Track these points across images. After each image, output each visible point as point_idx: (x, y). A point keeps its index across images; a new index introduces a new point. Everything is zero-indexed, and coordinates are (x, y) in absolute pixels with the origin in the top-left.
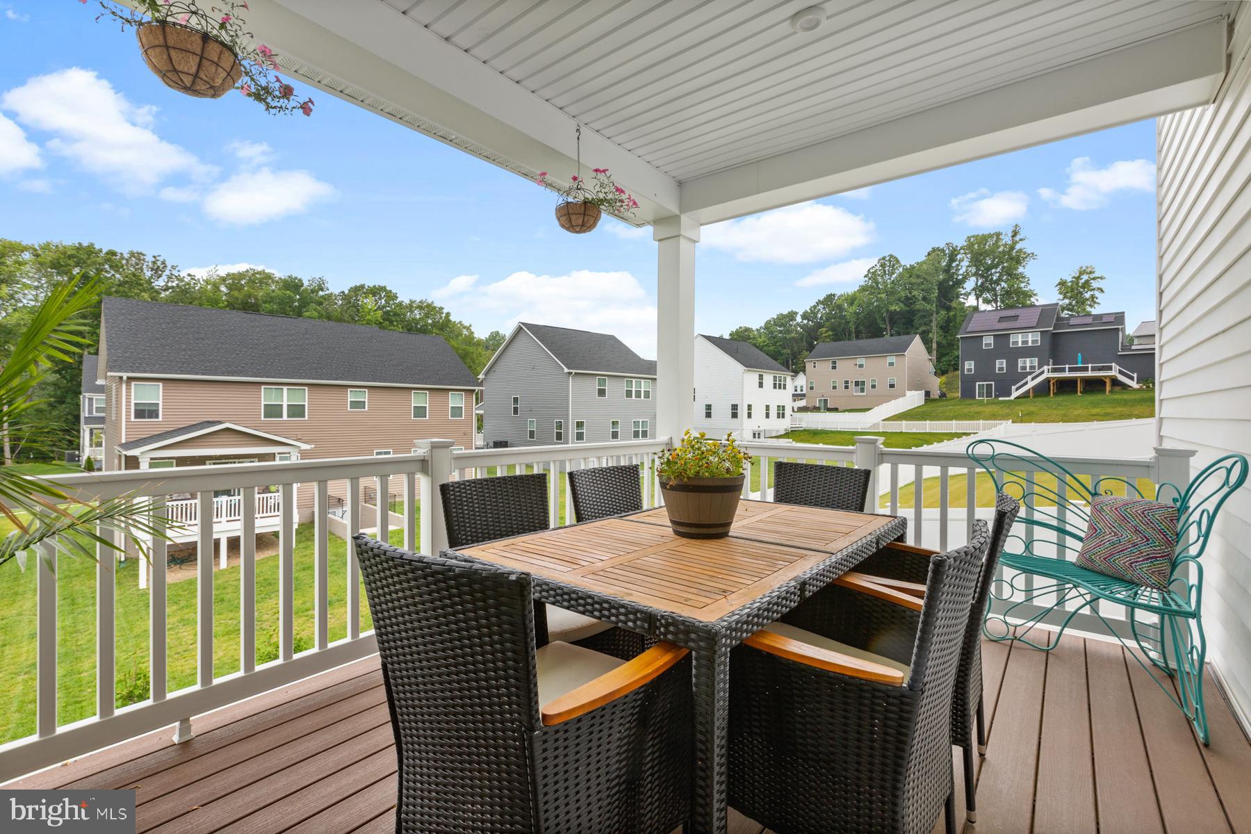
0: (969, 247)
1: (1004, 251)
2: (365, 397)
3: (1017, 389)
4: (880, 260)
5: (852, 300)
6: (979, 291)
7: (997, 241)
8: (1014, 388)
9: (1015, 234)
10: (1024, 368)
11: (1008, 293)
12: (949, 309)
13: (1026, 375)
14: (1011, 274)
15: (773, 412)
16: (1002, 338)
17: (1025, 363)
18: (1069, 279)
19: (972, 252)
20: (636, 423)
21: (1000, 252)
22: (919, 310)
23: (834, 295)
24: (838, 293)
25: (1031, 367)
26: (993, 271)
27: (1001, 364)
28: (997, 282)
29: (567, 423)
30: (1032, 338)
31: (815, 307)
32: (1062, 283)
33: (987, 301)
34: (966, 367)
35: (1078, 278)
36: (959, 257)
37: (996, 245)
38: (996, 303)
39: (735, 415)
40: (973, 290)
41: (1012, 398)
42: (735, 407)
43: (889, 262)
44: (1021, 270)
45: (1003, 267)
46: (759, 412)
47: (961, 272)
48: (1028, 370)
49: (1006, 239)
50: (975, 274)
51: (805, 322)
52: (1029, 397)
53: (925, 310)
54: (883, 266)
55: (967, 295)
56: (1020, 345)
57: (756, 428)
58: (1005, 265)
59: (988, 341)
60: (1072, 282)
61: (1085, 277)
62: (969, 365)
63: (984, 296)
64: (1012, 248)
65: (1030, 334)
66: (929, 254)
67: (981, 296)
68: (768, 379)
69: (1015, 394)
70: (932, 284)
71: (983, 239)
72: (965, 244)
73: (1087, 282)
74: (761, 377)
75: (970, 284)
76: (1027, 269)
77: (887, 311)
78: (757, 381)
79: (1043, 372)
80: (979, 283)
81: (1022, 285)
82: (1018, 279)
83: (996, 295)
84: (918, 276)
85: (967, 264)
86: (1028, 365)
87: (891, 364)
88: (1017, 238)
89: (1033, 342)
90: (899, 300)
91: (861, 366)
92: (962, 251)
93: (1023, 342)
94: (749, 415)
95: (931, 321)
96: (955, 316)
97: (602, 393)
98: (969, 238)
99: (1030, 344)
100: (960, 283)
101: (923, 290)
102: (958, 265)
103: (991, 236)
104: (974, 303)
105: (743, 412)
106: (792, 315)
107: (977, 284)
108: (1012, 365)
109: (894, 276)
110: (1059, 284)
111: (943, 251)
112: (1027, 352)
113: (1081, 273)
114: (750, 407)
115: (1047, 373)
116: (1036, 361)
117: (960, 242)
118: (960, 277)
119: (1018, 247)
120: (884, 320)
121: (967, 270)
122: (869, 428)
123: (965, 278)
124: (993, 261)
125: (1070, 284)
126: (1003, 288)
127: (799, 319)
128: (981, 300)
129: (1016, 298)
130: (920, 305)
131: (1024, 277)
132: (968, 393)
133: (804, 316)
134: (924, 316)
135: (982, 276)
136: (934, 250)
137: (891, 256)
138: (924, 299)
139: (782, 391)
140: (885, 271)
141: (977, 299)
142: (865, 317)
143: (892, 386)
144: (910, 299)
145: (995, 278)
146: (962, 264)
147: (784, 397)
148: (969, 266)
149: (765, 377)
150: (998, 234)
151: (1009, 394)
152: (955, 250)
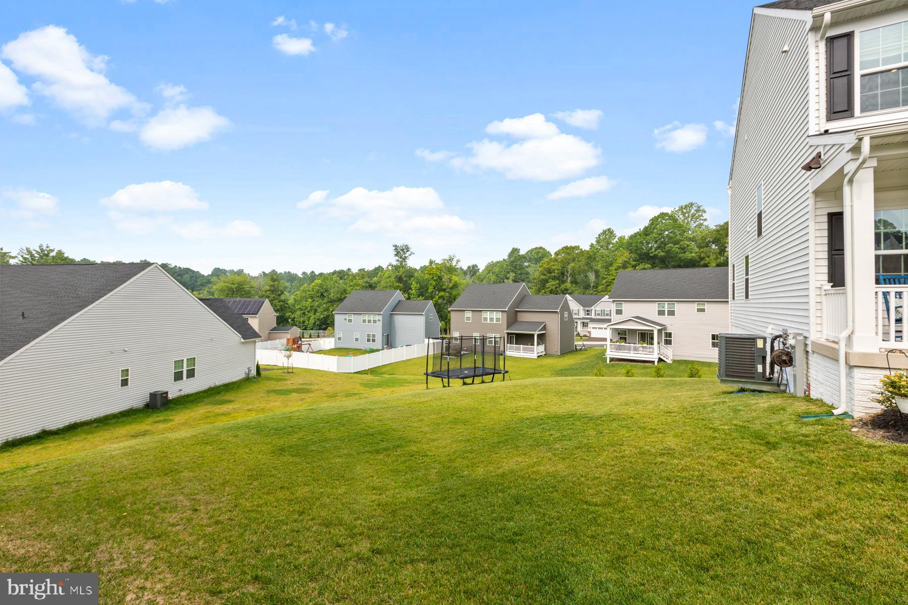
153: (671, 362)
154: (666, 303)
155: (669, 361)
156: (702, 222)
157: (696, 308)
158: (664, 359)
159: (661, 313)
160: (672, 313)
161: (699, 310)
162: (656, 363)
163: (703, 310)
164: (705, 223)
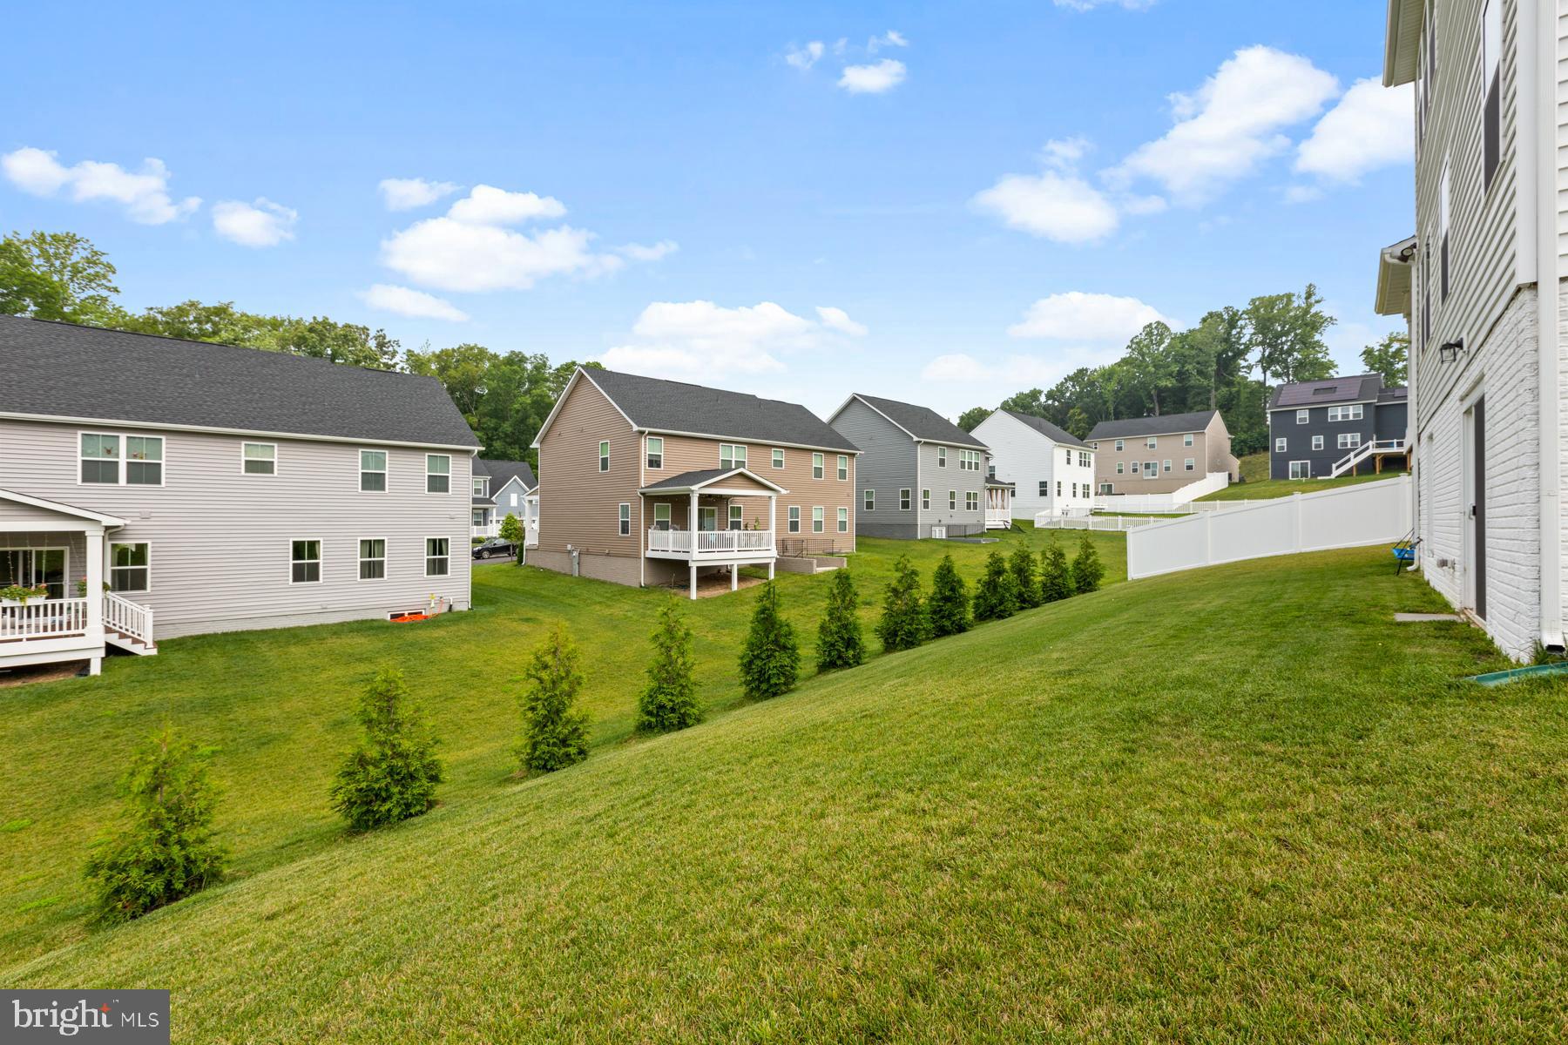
0: (1253, 312)
1: (1296, 315)
2: (781, 456)
3: (1338, 468)
4: (1145, 327)
5: (1108, 374)
6: (1266, 363)
7: (1287, 305)
8: (1334, 466)
9: (1309, 295)
10: (1346, 444)
11: (1301, 365)
12: (1230, 384)
13: (1348, 452)
14: (1306, 343)
15: (1080, 491)
16: (1319, 413)
17: (1345, 438)
18: (1377, 347)
19: (1257, 318)
20: (969, 494)
21: (1291, 317)
22: (1193, 387)
23: (1086, 370)
24: (1092, 368)
25: (1352, 444)
26: (1284, 339)
27: (1318, 441)
28: (1289, 352)
29: (915, 491)
30: (1353, 411)
31: (1062, 384)
32: (1368, 353)
33: (1276, 375)
34: (1278, 444)
35: (1389, 346)
36: (1241, 323)
37: (1286, 308)
38: (1288, 376)
39: (1043, 493)
40: (1259, 361)
41: (1333, 476)
42: (1043, 484)
43: (1156, 331)
44: (1317, 337)
45: (1296, 335)
46: (1067, 490)
47: (1243, 341)
48: (1349, 446)
49: (1298, 302)
50: (1262, 343)
51: (1050, 402)
52: (1352, 475)
53: (1200, 387)
54: (1150, 334)
55: (1250, 367)
56: (1340, 419)
57: (1065, 508)
58: (1298, 331)
59: (1303, 415)
60: (1380, 350)
61: (1396, 346)
62: (1281, 443)
63: (1273, 368)
64: (1306, 312)
65: (1351, 407)
66: (1204, 320)
67: (1269, 368)
68: (1075, 455)
69: (1335, 473)
70: (1210, 355)
71: (1270, 302)
72: (1250, 307)
73: (1399, 351)
74: (1069, 452)
75: (1255, 355)
76: (1325, 337)
77: (1156, 387)
78: (1066, 457)
79: (1367, 448)
80: (1267, 353)
81: (1320, 355)
82: (1314, 348)
83: (1287, 367)
84: (1192, 347)
85: (1253, 331)
86: (1349, 441)
87: (1188, 443)
88: (1313, 300)
89: (1355, 415)
90: (1171, 375)
91: (1152, 446)
92: (1245, 316)
93: (1343, 416)
94: (1059, 494)
95: (1209, 399)
96: (1238, 392)
97: (942, 462)
98: (1253, 301)
99: (1351, 418)
100: (1241, 354)
101: (1198, 363)
102: (1239, 333)
103: (1279, 298)
104: (1261, 378)
105: (1052, 489)
106: (1035, 394)
107: (1263, 355)
108: (1330, 441)
109: (1163, 346)
110: (1364, 353)
111: (1220, 315)
112: (1347, 426)
113: (1392, 340)
114: (1059, 483)
115: (1372, 449)
116: (1358, 437)
117: (1242, 305)
118: (1242, 347)
119: (1313, 311)
120: (1150, 397)
121: (1251, 338)
122: (1176, 510)
123: (1247, 348)
124: (1284, 327)
125: (1377, 353)
126: (1296, 359)
127: (1043, 399)
128: (1268, 373)
129: (1313, 369)
130: (1195, 380)
131: (1322, 346)
132: (1280, 473)
133: (1050, 395)
134: (1199, 394)
135: (1270, 345)
136: (1211, 315)
137: (1158, 323)
138: (1200, 373)
139: (1087, 468)
140: (1152, 341)
141: (1264, 372)
142: (1126, 396)
143: (1190, 468)
144: (1184, 373)
145: (1286, 347)
146: (1244, 331)
147: (1088, 476)
148: (1254, 334)
149: (1072, 452)
150: (1289, 297)
151: (1330, 473)
152: (1235, 314)
153: (154, 652)
154: (123, 437)
155: (146, 650)
156: (104, 293)
157: (244, 459)
158: (126, 644)
159: (97, 472)
160: (145, 473)
161: (253, 466)
162: (95, 669)
163: (265, 467)
164: (114, 299)
